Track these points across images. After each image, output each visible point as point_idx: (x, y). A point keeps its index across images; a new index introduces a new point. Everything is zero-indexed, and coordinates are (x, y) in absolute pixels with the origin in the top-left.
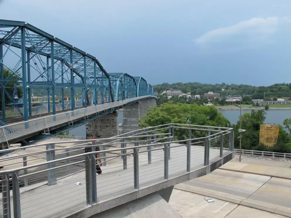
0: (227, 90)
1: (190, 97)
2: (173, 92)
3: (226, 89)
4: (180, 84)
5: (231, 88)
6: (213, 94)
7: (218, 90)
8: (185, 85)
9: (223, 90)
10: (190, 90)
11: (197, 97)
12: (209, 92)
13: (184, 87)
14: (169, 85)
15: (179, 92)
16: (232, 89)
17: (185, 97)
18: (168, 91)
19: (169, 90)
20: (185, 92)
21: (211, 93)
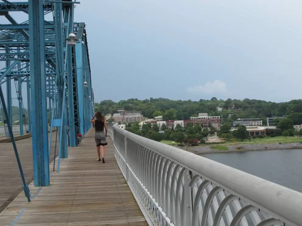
1: (163, 125)
2: (126, 116)
4: (135, 101)
5: (234, 105)
7: (211, 109)
8: (144, 102)
9: (219, 109)
10: (159, 112)
11: (178, 126)
12: (200, 114)
13: (144, 106)
14: (113, 103)
15: (138, 115)
16: (237, 107)
17: (153, 125)
18: (115, 115)
19: (118, 112)
20: (151, 117)
21: (203, 116)
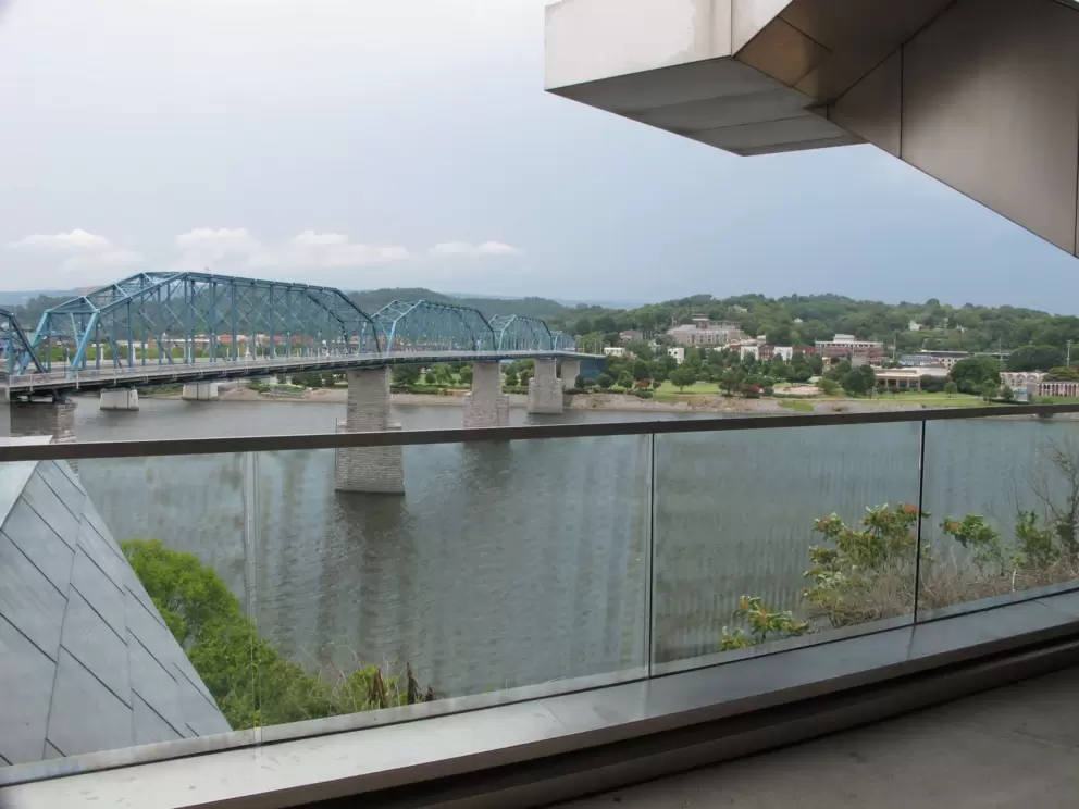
0: (932, 328)
1: (752, 354)
3: (929, 323)
5: (946, 320)
6: (852, 342)
7: (894, 326)
9: (914, 327)
11: (776, 357)
12: (837, 336)
16: (952, 324)
17: (732, 353)
21: (843, 340)
